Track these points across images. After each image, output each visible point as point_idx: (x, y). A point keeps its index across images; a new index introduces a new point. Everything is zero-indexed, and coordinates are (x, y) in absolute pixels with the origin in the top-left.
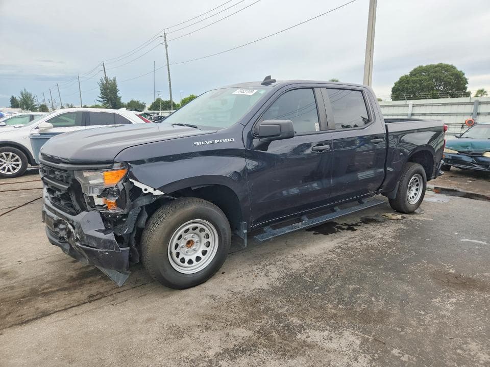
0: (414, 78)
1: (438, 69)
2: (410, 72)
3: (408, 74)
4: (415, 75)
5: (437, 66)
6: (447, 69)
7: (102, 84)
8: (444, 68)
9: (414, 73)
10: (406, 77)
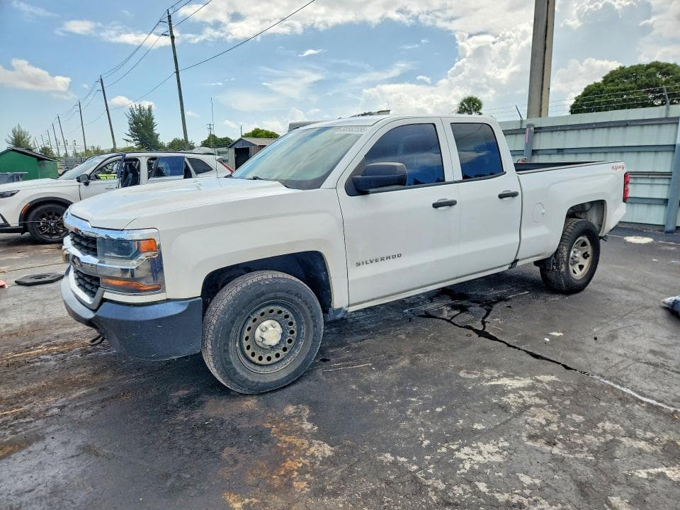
0: (610, 87)
1: (652, 70)
2: (604, 78)
3: (600, 80)
4: (612, 81)
5: (649, 66)
6: (668, 70)
7: (133, 116)
8: (662, 68)
9: (610, 79)
10: (597, 85)
